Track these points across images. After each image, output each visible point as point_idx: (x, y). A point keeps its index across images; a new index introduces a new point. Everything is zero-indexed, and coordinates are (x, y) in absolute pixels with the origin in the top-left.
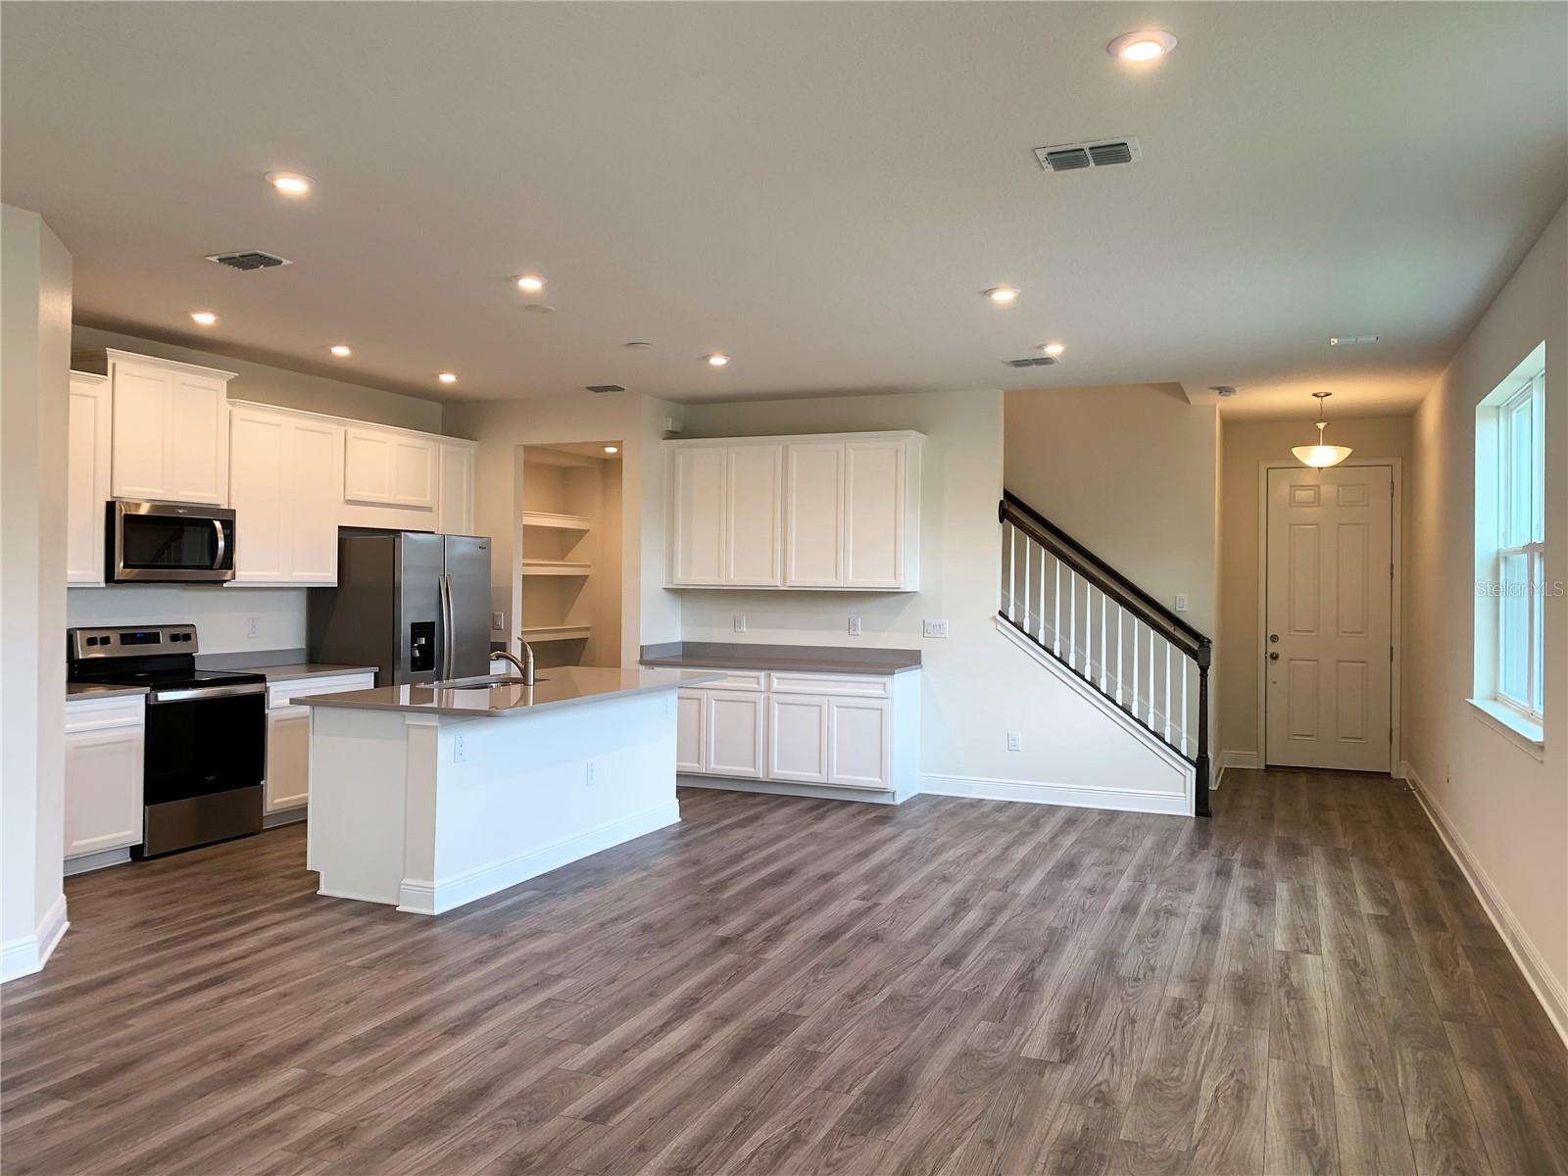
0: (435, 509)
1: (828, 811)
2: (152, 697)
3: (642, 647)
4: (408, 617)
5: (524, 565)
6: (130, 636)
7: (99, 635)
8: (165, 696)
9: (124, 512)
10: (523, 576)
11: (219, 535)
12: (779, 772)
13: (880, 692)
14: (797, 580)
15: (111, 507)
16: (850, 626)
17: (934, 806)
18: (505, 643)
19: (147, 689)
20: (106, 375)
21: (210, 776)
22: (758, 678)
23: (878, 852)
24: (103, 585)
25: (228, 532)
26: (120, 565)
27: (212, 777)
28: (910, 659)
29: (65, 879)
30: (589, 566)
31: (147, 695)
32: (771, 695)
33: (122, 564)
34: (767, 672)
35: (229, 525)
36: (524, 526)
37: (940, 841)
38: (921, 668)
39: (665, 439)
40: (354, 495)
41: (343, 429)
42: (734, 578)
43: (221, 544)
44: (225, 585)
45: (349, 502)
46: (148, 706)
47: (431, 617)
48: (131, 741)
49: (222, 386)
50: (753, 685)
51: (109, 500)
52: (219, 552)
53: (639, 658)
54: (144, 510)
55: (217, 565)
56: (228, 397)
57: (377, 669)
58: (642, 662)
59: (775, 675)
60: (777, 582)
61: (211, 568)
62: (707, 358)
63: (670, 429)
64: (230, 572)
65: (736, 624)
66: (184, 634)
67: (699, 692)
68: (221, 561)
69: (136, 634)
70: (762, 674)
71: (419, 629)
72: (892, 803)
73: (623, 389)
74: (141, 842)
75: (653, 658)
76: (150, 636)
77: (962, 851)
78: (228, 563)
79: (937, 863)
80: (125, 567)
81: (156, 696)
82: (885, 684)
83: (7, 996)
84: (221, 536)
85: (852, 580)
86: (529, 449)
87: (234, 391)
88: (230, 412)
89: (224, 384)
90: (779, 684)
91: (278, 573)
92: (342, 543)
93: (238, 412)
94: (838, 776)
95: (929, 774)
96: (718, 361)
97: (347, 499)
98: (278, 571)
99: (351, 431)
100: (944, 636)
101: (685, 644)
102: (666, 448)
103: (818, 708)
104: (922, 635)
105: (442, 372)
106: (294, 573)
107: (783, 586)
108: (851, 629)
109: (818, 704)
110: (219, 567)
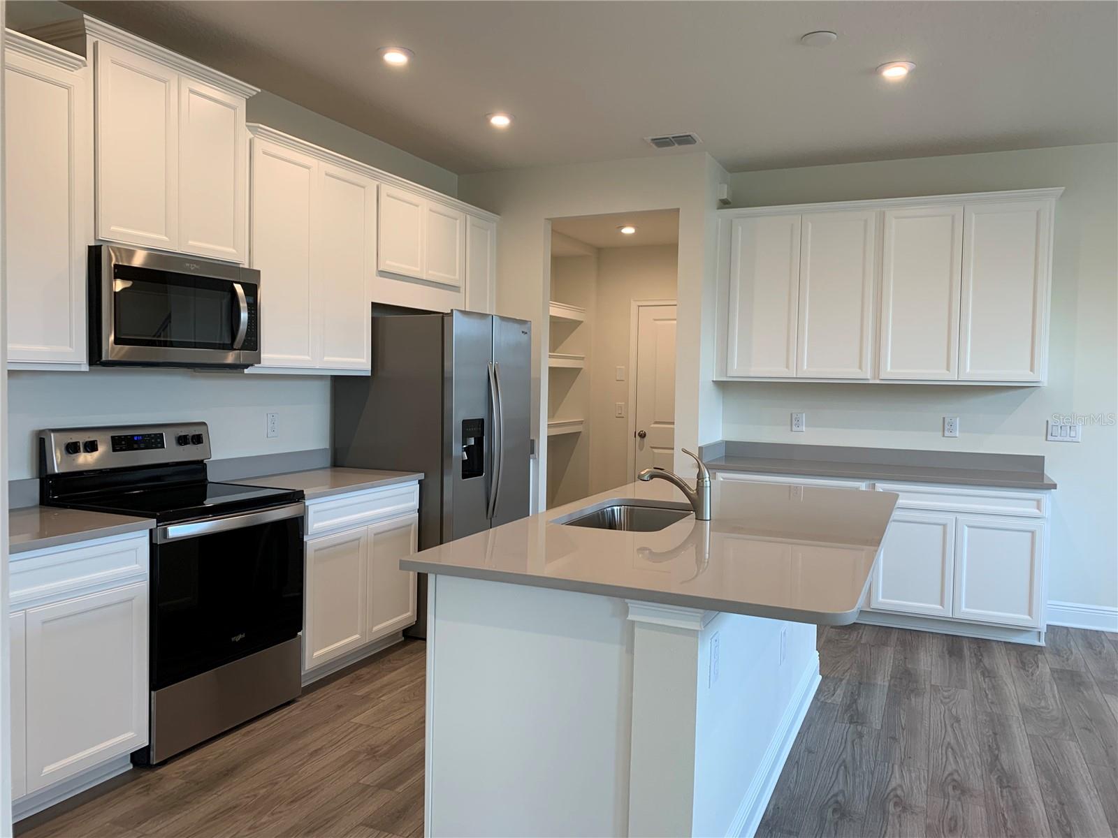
0: (462, 290)
2: (159, 532)
3: (700, 448)
4: (459, 414)
5: (550, 357)
6: (124, 441)
7: (82, 438)
8: (177, 531)
9: (114, 262)
10: (549, 368)
11: (241, 305)
13: (1035, 511)
14: (892, 371)
15: (95, 254)
16: (945, 427)
18: (534, 441)
19: (152, 523)
20: (85, 56)
21: (237, 635)
24: (85, 368)
25: (251, 301)
26: (109, 338)
27: (240, 637)
28: (1033, 467)
30: (582, 359)
31: (151, 531)
33: (112, 338)
34: (870, 482)
35: (253, 291)
39: (719, 209)
40: (389, 264)
41: (376, 183)
42: (809, 368)
43: (244, 316)
44: (246, 371)
45: (383, 274)
46: (153, 546)
47: (479, 413)
48: (131, 600)
49: (240, 103)
51: (92, 244)
52: (241, 327)
54: (138, 261)
55: (237, 344)
56: (247, 120)
57: (422, 476)
59: (879, 485)
60: (866, 374)
61: (230, 347)
62: (877, 70)
64: (254, 354)
65: (794, 421)
66: (194, 437)
68: (244, 337)
69: (133, 436)
71: (469, 427)
72: (1039, 643)
73: (696, 143)
74: (147, 744)
75: (708, 460)
76: (149, 439)
78: (252, 342)
80: (117, 341)
81: (165, 532)
82: (1039, 501)
84: (243, 305)
85: (970, 371)
88: (251, 141)
89: (243, 101)
91: (307, 358)
92: (375, 322)
93: (261, 144)
94: (968, 610)
95: (1084, 606)
96: (896, 72)
97: (379, 269)
98: (308, 355)
99: (386, 189)
100: (1074, 440)
101: (728, 445)
102: (720, 220)
103: (941, 527)
104: (1044, 438)
105: (492, 114)
106: (326, 358)
107: (874, 379)
108: (946, 429)
109: (940, 522)
110: (239, 347)
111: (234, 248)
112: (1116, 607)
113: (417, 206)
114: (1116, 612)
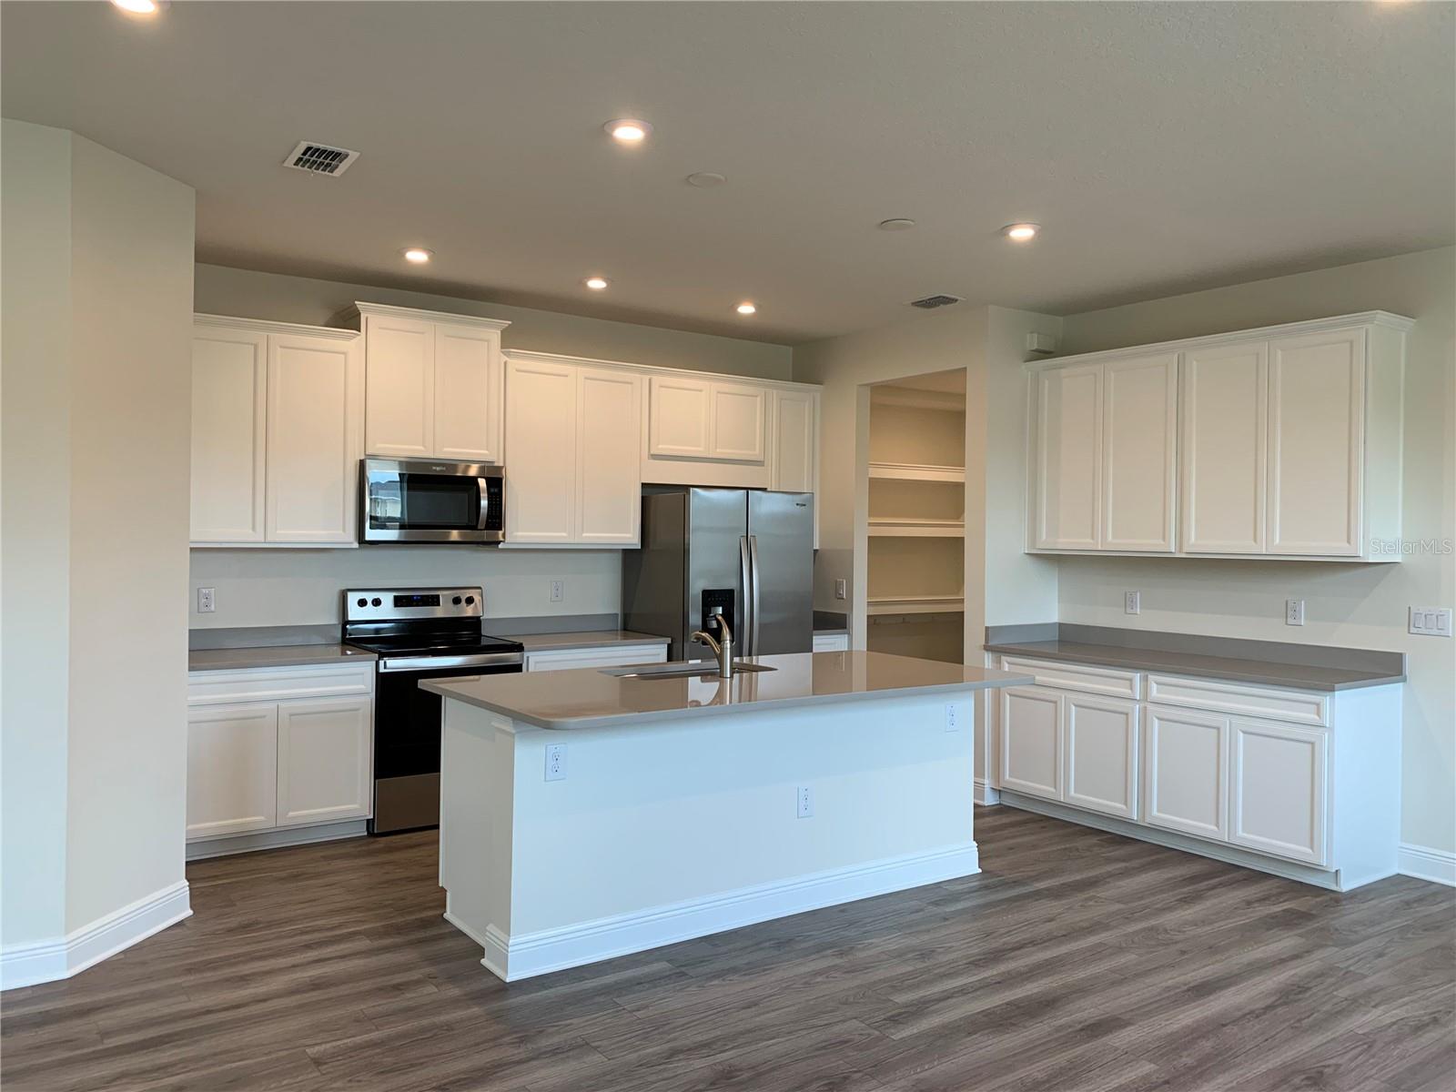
0: (767, 463)
1: (1214, 887)
2: (382, 665)
3: (987, 628)
4: (697, 585)
5: (870, 524)
6: (403, 599)
7: (370, 596)
10: (869, 537)
11: (482, 494)
12: (1158, 815)
13: (1312, 717)
14: (1199, 542)
15: (362, 465)
16: (1288, 612)
17: (1408, 903)
18: (845, 615)
20: (360, 331)
22: (1131, 680)
23: (1233, 989)
24: (356, 545)
25: (494, 490)
26: (368, 525)
28: (1385, 667)
29: (187, 862)
32: (1150, 707)
34: (1143, 673)
35: (496, 483)
36: (870, 479)
37: (1370, 981)
38: (1404, 680)
39: (1026, 361)
40: (663, 448)
41: (646, 378)
42: (1112, 541)
43: (484, 503)
44: (498, 546)
45: (655, 457)
46: (378, 675)
47: (728, 584)
48: (357, 710)
49: (495, 336)
50: (1123, 690)
51: (361, 458)
52: (483, 512)
53: (983, 643)
55: (482, 524)
56: (502, 348)
57: (669, 640)
58: (987, 648)
59: (1153, 677)
60: (1170, 547)
61: (472, 528)
62: (1005, 230)
63: (1035, 347)
64: (501, 533)
65: (1128, 602)
66: (467, 597)
67: (1058, 693)
68: (483, 520)
69: (412, 596)
70: (1137, 676)
71: (710, 598)
72: (1333, 887)
73: (956, 300)
74: (372, 817)
75: (1007, 643)
76: (428, 598)
77: (1400, 1013)
78: (496, 519)
79: (1329, 1035)
80: (372, 527)
81: (387, 664)
82: (1318, 705)
83: (7, 1005)
84: (485, 494)
85: (1278, 542)
86: (877, 389)
87: (510, 340)
88: (505, 363)
89: (499, 332)
90: (1158, 691)
91: (564, 534)
92: (645, 502)
93: (514, 363)
94: (1245, 835)
95: (1417, 847)
96: (1022, 233)
97: (652, 452)
98: (565, 532)
99: (657, 379)
100: (1442, 633)
101: (1062, 627)
102: (1029, 373)
103: (1215, 731)
104: (1406, 630)
105: (739, 303)
106: (584, 535)
107: (1180, 552)
108: (1289, 616)
109: (1215, 725)
110: (483, 528)
111: (487, 450)
112: (1454, 852)
113: (701, 391)
114: (1454, 859)
